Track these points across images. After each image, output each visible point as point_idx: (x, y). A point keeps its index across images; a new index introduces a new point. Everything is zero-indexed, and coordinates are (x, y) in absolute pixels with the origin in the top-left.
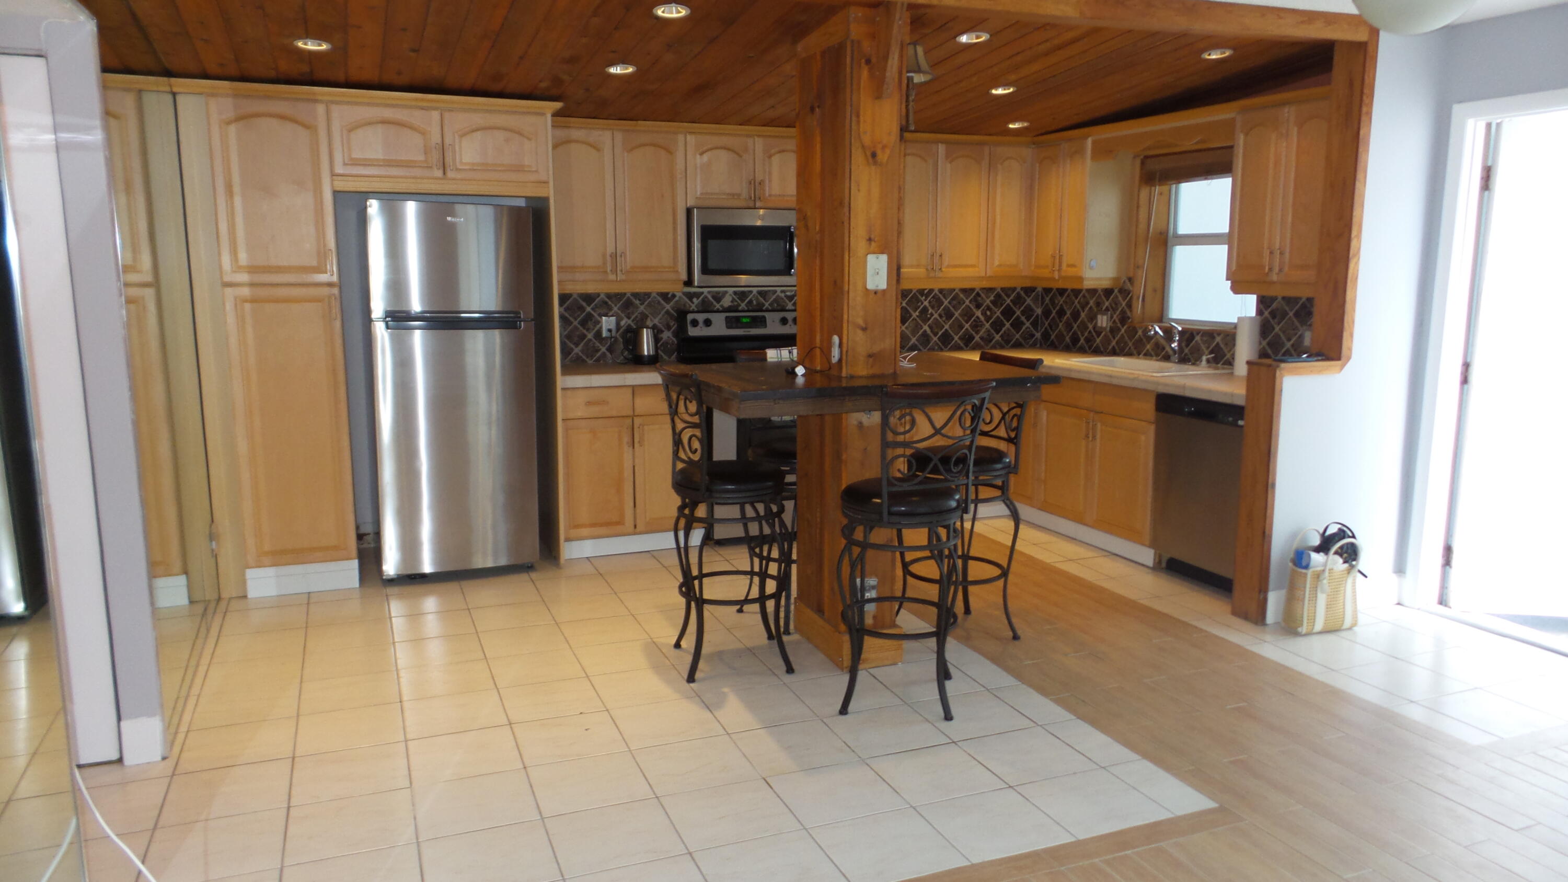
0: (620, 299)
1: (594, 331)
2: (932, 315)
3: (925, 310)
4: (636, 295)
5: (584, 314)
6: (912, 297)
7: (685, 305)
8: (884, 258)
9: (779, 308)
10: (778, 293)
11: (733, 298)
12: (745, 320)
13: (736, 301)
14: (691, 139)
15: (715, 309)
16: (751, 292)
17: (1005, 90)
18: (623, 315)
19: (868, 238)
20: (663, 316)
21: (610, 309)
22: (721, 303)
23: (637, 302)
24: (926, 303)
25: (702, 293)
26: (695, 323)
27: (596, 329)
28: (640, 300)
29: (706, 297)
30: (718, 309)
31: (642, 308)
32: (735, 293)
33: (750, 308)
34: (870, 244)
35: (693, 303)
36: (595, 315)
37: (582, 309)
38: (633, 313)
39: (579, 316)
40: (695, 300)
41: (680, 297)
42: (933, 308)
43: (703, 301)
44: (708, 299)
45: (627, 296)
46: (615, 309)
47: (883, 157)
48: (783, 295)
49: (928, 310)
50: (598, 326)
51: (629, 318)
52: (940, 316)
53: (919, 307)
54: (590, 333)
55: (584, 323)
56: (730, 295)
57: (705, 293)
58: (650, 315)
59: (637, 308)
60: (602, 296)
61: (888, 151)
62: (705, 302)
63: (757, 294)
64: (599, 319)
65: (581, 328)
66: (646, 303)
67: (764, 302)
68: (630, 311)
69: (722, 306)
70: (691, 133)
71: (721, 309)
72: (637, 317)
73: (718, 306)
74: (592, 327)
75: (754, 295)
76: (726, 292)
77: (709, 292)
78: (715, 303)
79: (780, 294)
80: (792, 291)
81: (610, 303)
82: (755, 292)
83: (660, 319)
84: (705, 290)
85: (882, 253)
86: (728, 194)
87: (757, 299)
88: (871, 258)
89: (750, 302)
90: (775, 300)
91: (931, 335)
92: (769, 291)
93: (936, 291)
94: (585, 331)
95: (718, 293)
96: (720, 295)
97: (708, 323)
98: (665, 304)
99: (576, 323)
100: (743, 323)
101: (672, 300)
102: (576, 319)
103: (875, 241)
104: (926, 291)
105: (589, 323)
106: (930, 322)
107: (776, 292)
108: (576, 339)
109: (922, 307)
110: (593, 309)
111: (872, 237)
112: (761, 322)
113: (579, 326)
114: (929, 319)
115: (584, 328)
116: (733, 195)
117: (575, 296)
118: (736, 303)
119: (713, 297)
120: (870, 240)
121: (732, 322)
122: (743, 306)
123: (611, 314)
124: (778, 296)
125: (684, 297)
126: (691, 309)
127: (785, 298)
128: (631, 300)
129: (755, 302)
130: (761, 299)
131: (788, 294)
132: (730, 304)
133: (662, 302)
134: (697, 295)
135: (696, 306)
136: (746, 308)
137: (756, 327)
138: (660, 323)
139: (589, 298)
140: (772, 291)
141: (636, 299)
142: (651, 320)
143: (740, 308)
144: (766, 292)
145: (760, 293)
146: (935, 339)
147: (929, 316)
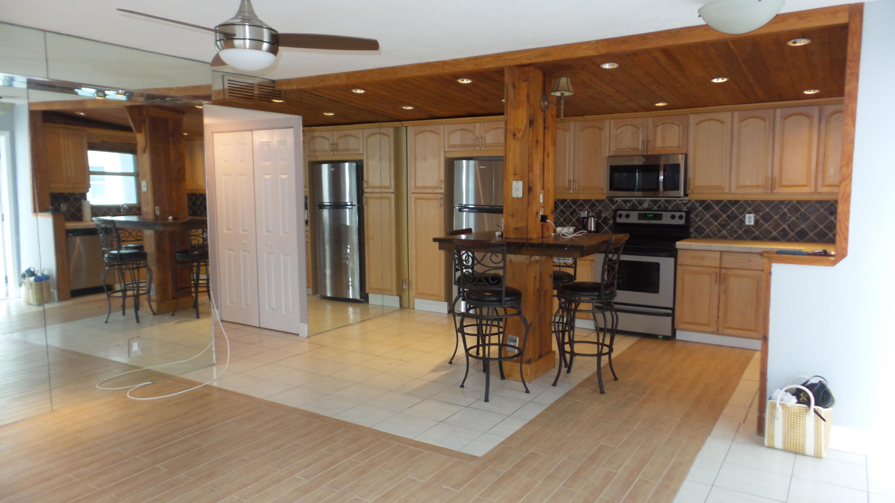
0: (589, 203)
1: (576, 218)
2: (790, 218)
3: (785, 214)
4: (597, 201)
5: (572, 209)
6: (774, 206)
7: (622, 207)
8: (520, 183)
9: (678, 210)
10: (678, 201)
11: (650, 204)
12: (650, 216)
13: (651, 205)
14: (612, 122)
15: (639, 209)
16: (661, 200)
17: (723, 79)
18: (590, 210)
19: (514, 173)
20: (611, 212)
21: (584, 207)
22: (642, 206)
23: (598, 204)
24: (786, 210)
25: (632, 200)
26: (620, 216)
27: (577, 217)
28: (599, 203)
29: (634, 202)
30: (640, 209)
31: (600, 207)
32: (651, 201)
33: (660, 209)
34: (515, 176)
35: (627, 205)
36: (577, 210)
37: (571, 207)
38: (595, 210)
39: (569, 210)
40: (628, 204)
41: (620, 202)
42: (791, 213)
43: (633, 204)
44: (636, 204)
45: (592, 201)
46: (587, 207)
47: (519, 135)
48: (680, 202)
49: (787, 215)
50: (578, 216)
51: (593, 212)
52: (797, 218)
53: (779, 212)
54: (574, 218)
55: (571, 214)
56: (648, 202)
57: (634, 201)
58: (604, 211)
59: (597, 207)
60: (581, 201)
61: (521, 133)
62: (634, 205)
63: (664, 202)
64: (579, 212)
65: (570, 216)
66: (602, 205)
67: (668, 206)
68: (594, 208)
69: (643, 208)
70: (612, 119)
71: (642, 209)
72: (597, 212)
73: (640, 208)
74: (575, 216)
75: (662, 202)
76: (646, 200)
77: (636, 200)
78: (639, 206)
79: (679, 202)
80: (686, 200)
81: (584, 204)
82: (663, 201)
83: (610, 213)
84: (634, 199)
85: (520, 180)
86: (631, 149)
87: (664, 204)
88: (514, 183)
89: (660, 206)
90: (676, 205)
91: (789, 231)
92: (672, 200)
93: (794, 202)
94: (572, 218)
95: (641, 200)
96: (642, 201)
97: (627, 216)
98: (612, 206)
99: (568, 214)
100: (648, 217)
101: (615, 204)
102: (568, 212)
103: (517, 175)
104: (786, 202)
105: (574, 214)
106: (788, 222)
107: (676, 200)
108: (568, 221)
109: (782, 212)
110: (576, 207)
111: (516, 173)
112: (659, 217)
113: (569, 215)
114: (788, 220)
115: (571, 216)
116: (635, 149)
117: (568, 200)
118: (651, 207)
119: (638, 203)
120: (515, 174)
121: (641, 217)
122: (655, 208)
123: (584, 210)
124: (677, 203)
125: (622, 203)
126: (626, 209)
127: (681, 204)
128: (595, 203)
129: (662, 206)
130: (667, 205)
131: (684, 202)
132: (648, 207)
133: (610, 204)
134: (629, 201)
135: (628, 207)
136: (657, 209)
137: (656, 220)
138: (609, 215)
139: (575, 202)
140: (674, 200)
141: (597, 202)
142: (604, 214)
143: (653, 209)
144: (670, 201)
145: (666, 201)
146: (793, 234)
147: (787, 218)
